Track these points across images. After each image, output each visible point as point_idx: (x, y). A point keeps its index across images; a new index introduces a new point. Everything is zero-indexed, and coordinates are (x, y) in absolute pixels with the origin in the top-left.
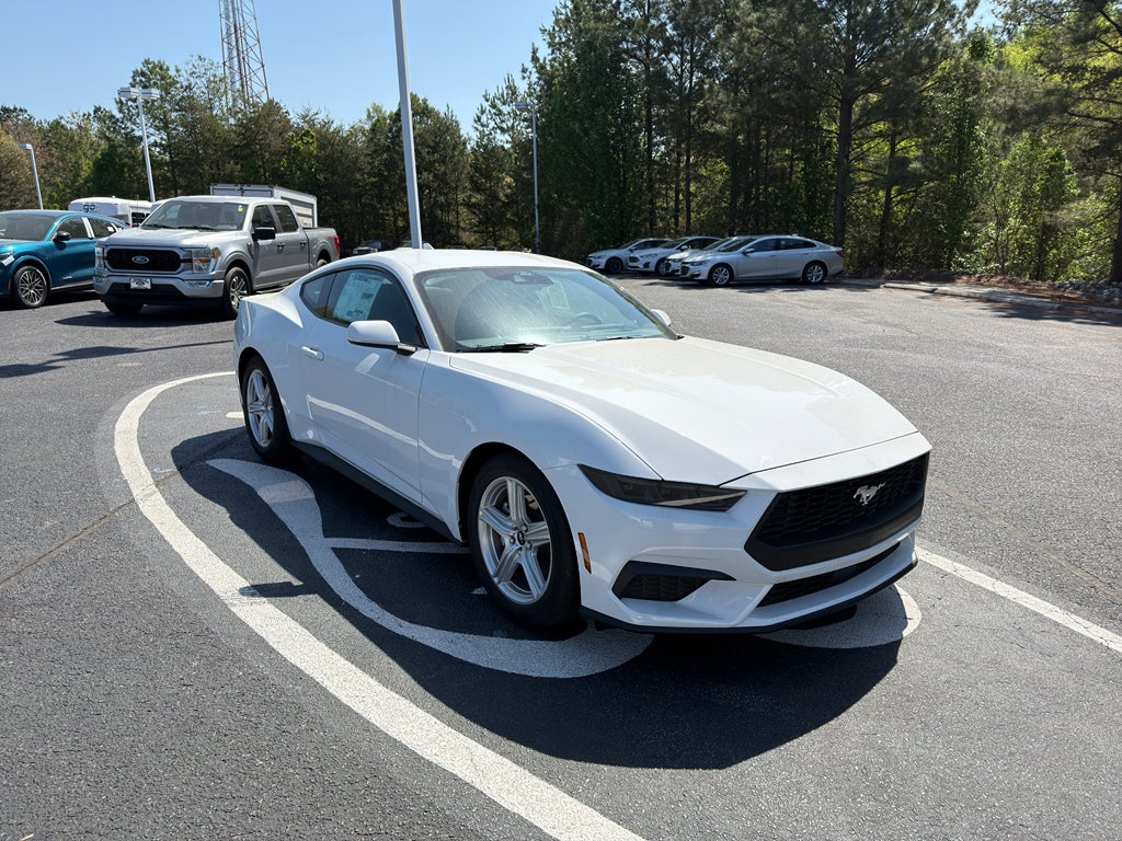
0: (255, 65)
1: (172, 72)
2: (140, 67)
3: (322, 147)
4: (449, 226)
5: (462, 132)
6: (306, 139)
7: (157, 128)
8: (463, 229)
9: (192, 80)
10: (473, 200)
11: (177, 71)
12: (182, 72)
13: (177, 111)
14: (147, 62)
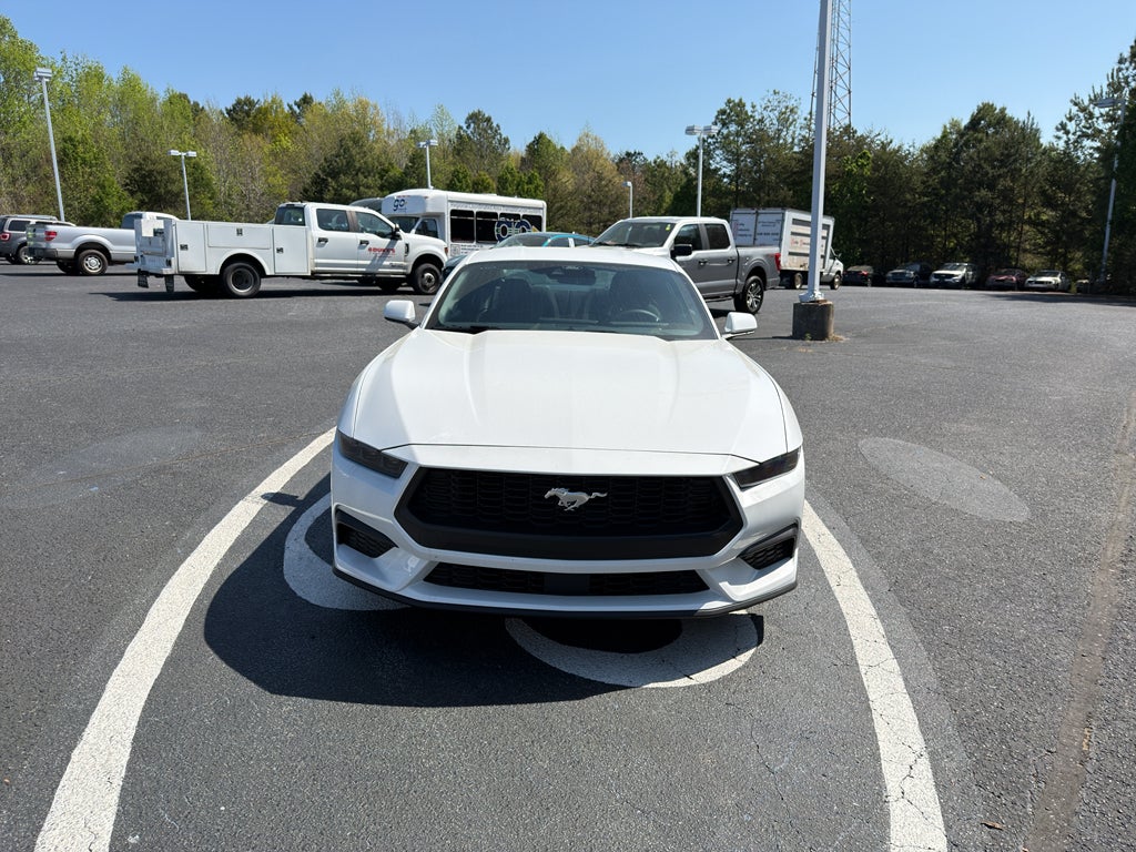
0: (841, 92)
1: (748, 108)
2: (723, 106)
3: (875, 169)
4: (1007, 246)
5: (1042, 141)
6: (861, 161)
7: (729, 161)
8: (1025, 251)
9: (765, 114)
10: (1044, 218)
11: (753, 107)
12: (758, 107)
13: (748, 143)
14: (729, 101)
